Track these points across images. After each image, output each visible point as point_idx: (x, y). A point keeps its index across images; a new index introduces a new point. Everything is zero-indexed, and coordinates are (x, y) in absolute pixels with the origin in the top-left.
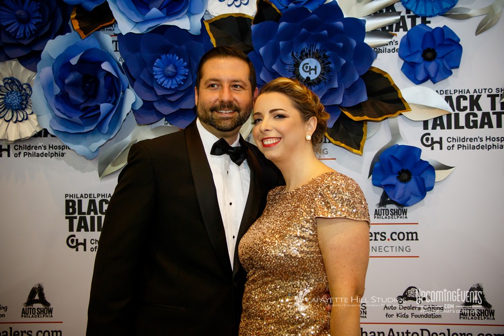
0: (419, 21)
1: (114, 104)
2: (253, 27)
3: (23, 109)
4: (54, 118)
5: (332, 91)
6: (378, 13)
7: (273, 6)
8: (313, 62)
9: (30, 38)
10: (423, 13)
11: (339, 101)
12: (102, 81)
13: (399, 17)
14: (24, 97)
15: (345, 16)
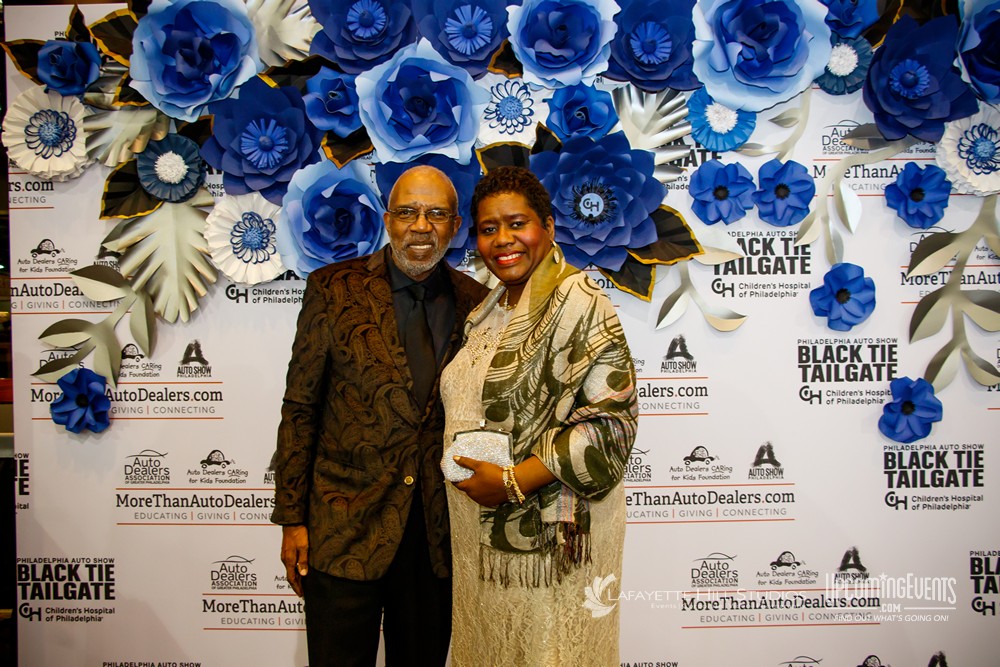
0: (709, 156)
1: (372, 242)
2: (531, 157)
3: (264, 248)
4: (301, 258)
5: (617, 231)
6: (666, 146)
7: (554, 134)
8: (594, 198)
9: (274, 167)
10: (714, 147)
11: (626, 242)
12: (358, 217)
13: (689, 151)
14: (265, 235)
15: (632, 148)
